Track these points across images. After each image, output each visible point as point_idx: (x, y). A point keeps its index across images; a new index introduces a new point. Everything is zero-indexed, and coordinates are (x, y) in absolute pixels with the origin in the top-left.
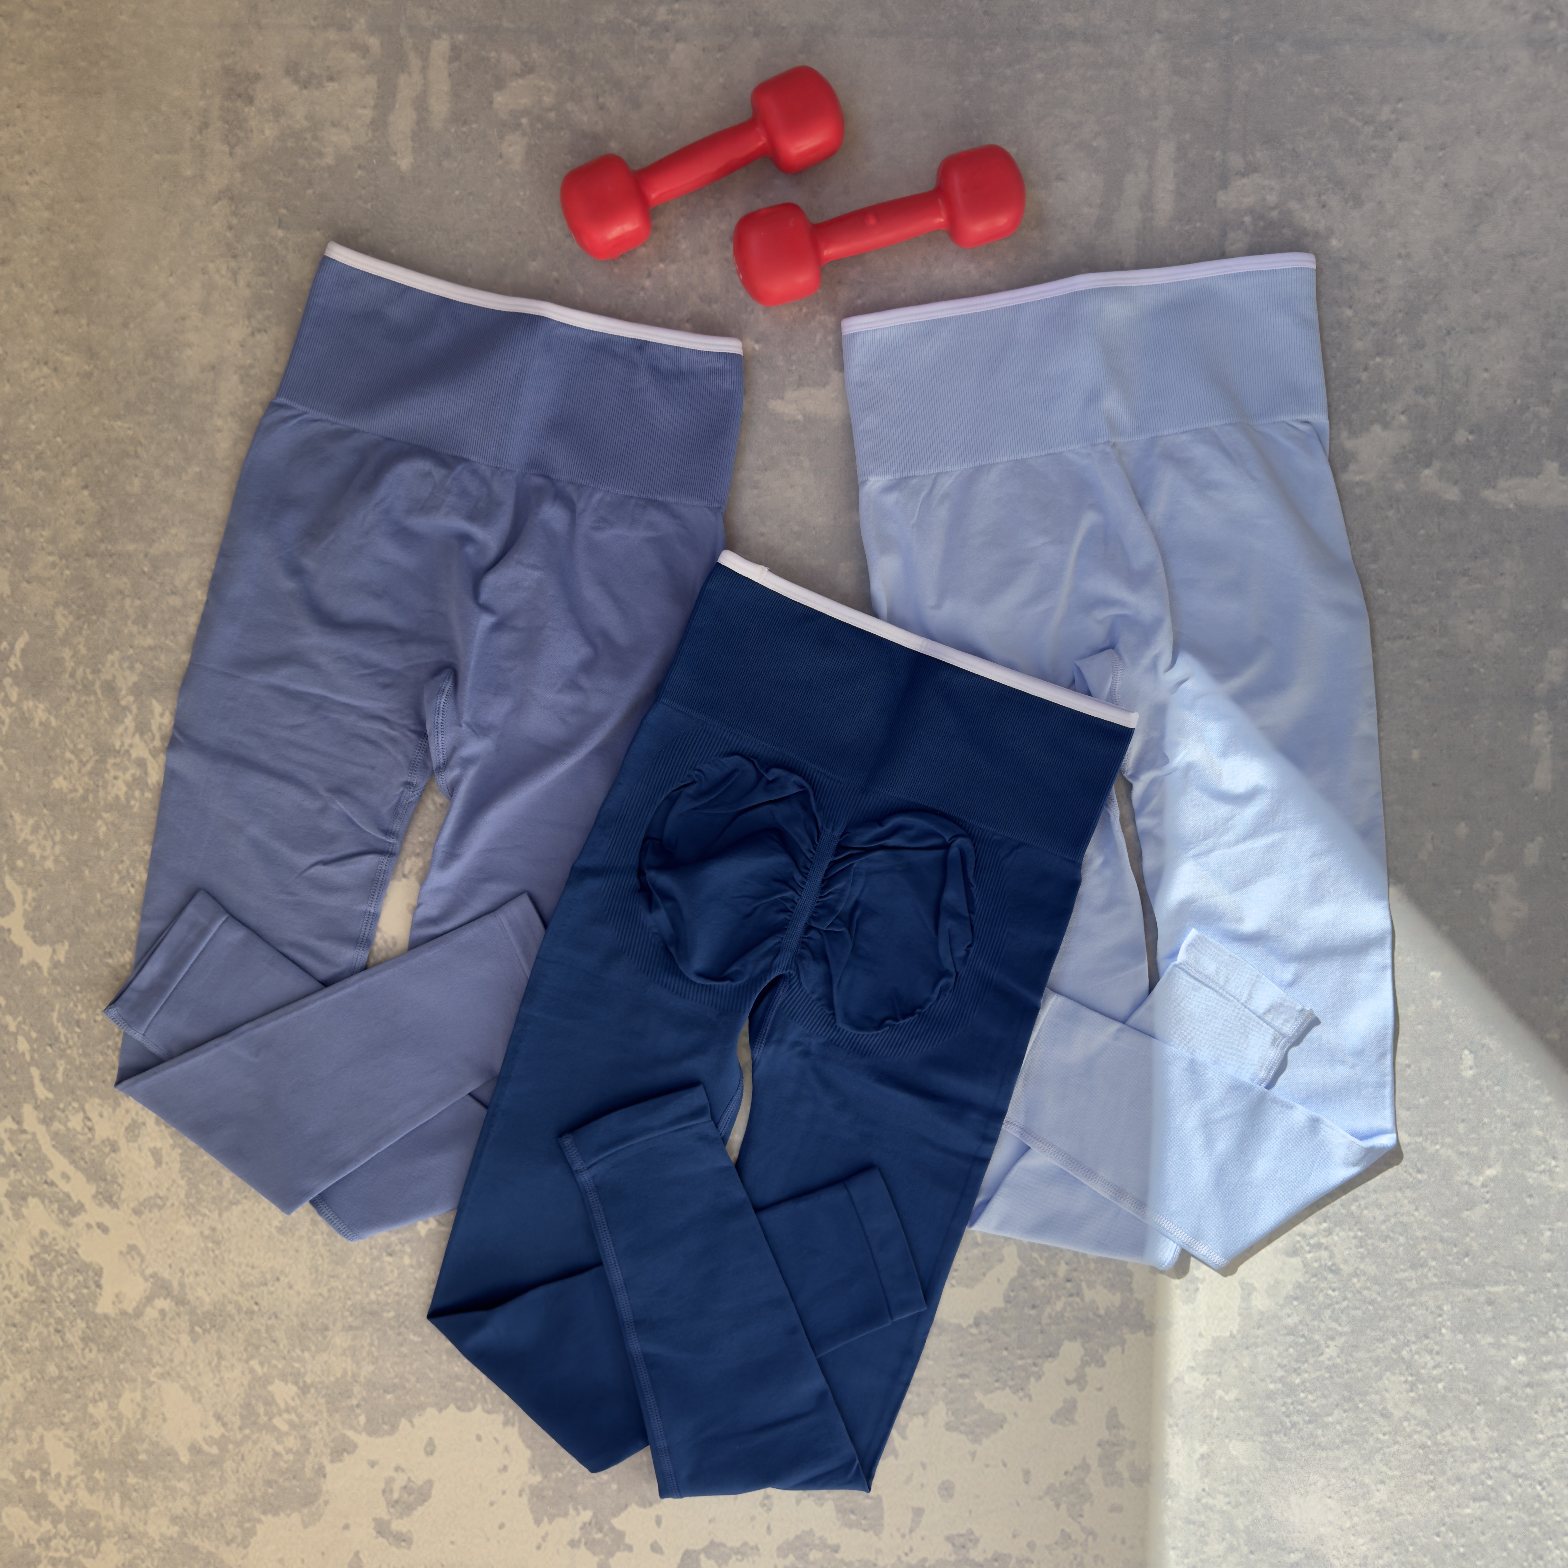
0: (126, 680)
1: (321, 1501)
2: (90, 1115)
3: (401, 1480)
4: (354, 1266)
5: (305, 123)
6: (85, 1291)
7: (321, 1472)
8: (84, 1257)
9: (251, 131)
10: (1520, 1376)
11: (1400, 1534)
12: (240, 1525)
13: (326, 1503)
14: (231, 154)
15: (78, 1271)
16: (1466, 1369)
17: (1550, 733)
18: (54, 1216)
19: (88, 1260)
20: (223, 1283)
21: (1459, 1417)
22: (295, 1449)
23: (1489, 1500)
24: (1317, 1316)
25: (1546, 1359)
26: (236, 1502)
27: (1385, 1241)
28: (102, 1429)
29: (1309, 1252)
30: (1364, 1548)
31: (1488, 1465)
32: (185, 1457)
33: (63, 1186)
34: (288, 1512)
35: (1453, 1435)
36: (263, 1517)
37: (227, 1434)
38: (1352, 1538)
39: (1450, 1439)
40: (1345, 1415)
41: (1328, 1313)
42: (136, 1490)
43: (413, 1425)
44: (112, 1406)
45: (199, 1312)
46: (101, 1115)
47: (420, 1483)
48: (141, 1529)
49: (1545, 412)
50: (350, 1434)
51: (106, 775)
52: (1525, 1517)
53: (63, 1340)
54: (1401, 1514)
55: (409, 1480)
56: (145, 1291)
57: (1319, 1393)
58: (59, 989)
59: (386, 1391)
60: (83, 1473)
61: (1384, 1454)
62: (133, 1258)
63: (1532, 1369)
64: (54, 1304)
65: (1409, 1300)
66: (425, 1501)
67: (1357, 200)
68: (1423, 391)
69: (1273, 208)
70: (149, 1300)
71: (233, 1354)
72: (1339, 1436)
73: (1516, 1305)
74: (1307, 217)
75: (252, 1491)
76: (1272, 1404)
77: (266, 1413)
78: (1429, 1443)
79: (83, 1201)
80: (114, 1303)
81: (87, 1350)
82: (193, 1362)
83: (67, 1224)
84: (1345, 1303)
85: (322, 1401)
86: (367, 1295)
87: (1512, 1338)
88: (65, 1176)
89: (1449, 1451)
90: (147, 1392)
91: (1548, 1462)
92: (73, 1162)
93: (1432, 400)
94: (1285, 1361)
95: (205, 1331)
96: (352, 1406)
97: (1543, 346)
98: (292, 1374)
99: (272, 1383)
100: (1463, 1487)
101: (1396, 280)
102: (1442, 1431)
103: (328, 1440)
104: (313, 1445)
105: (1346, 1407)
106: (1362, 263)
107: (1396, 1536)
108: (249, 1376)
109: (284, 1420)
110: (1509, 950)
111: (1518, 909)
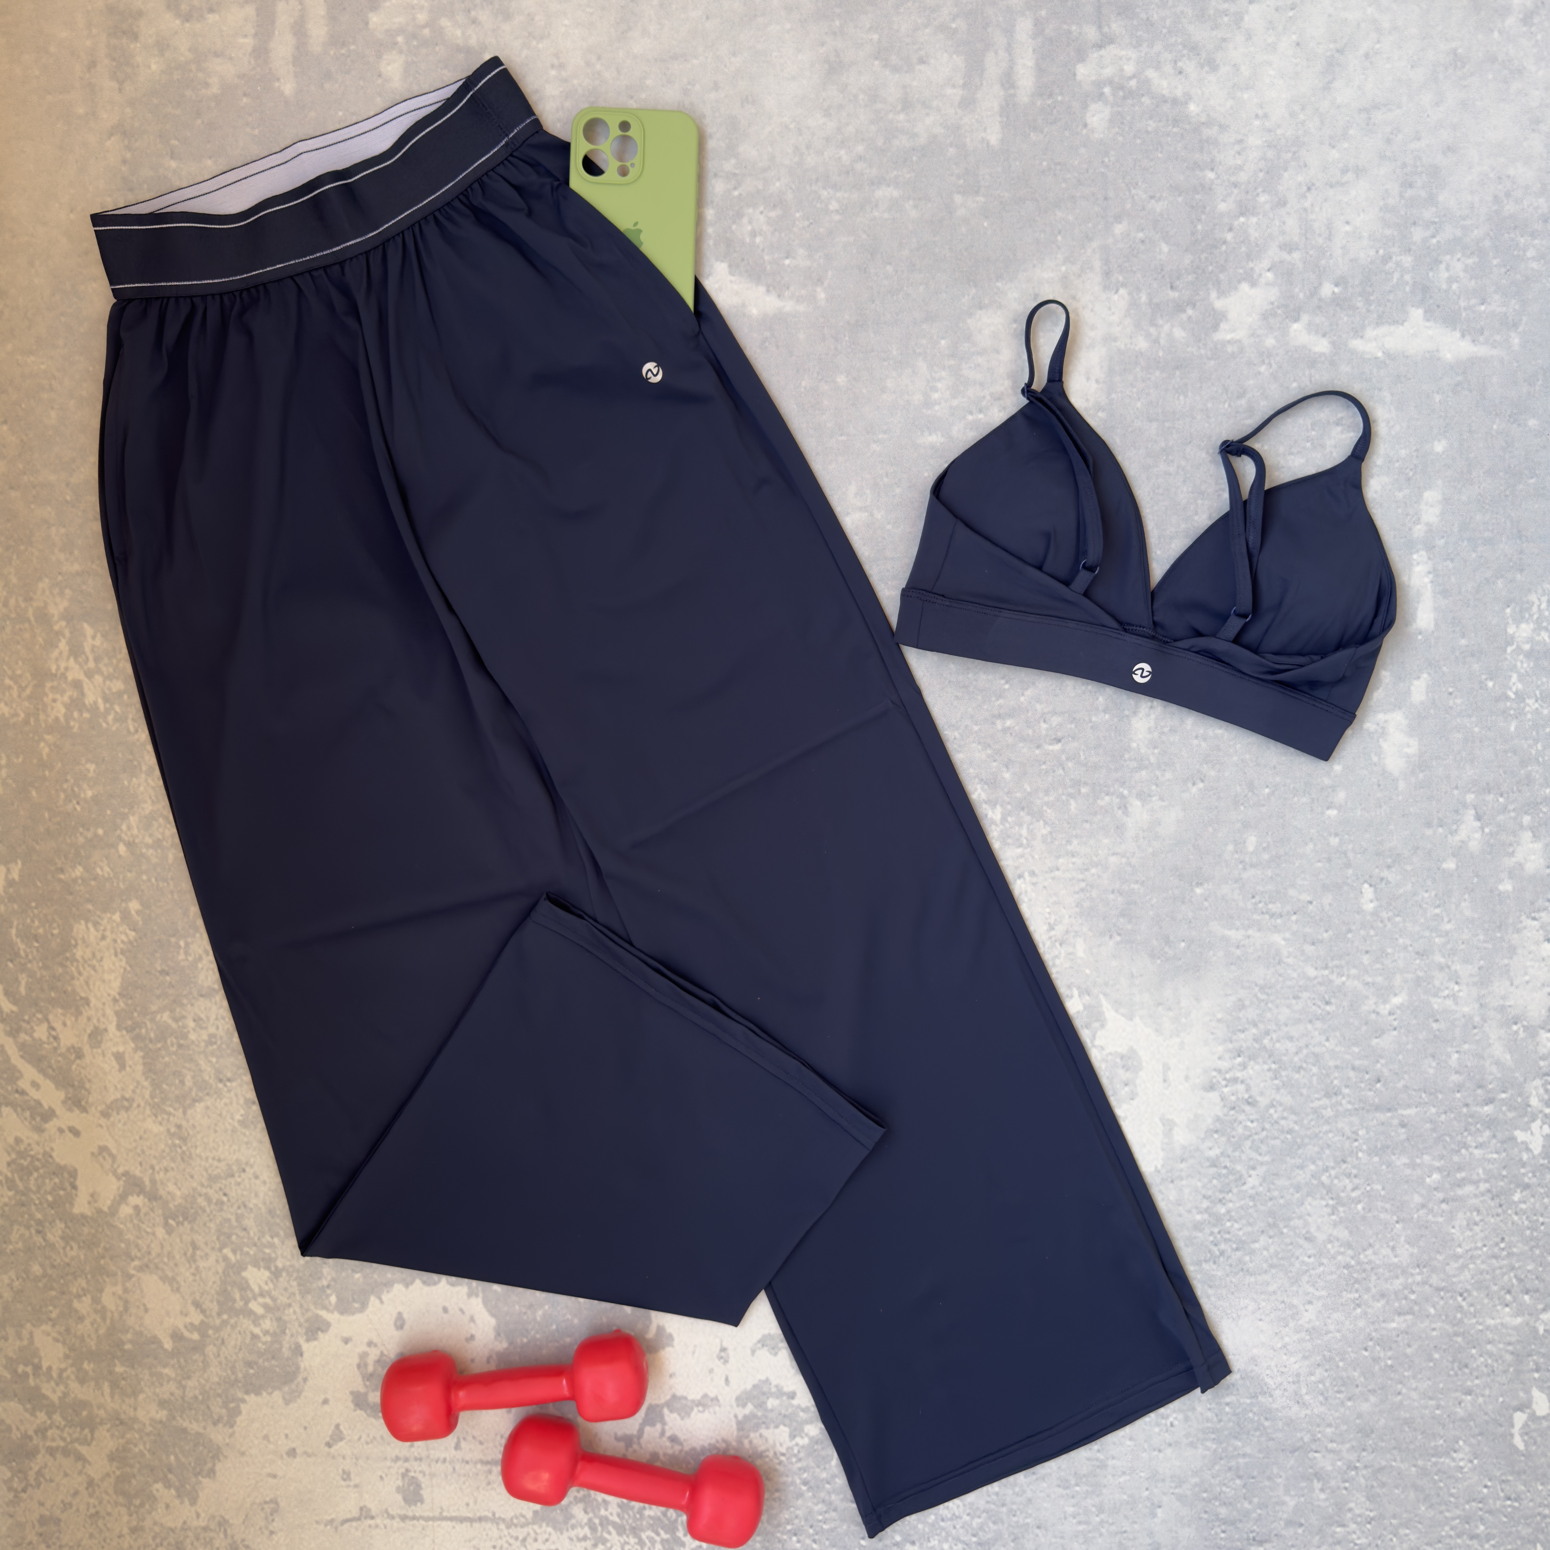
0: (57, 607)
1: (300, 1379)
2: (55, 1025)
3: (374, 1354)
5: (190, 55)
6: (62, 1193)
7: (298, 1351)
8: (58, 1160)
9: (138, 66)
10: (1435, 1193)
11: (1330, 1351)
12: (225, 1405)
13: (305, 1380)
14: (120, 90)
15: (54, 1173)
16: (1383, 1189)
17: (1429, 573)
18: (27, 1123)
19: (62, 1163)
20: (192, 1177)
21: (1380, 1236)
22: (271, 1331)
23: (1413, 1314)
24: (1238, 1147)
25: (1459, 1176)
26: (219, 1384)
27: (1298, 1072)
28: (87, 1322)
29: (1226, 1086)
30: (1296, 1366)
31: (1410, 1280)
32: (168, 1345)
33: (34, 1094)
34: (270, 1390)
35: (1375, 1253)
36: (246, 1397)
37: (206, 1320)
38: (1285, 1357)
39: (1373, 1257)
40: (1270, 1241)
41: (1248, 1143)
42: (124, 1379)
43: (382, 1302)
44: (96, 1300)
45: (171, 1205)
46: (65, 1024)
48: (132, 1414)
49: (1407, 260)
50: (323, 1313)
51: (45, 699)
52: (1449, 1329)
53: (45, 1240)
54: (1330, 1332)
55: (382, 1353)
56: (119, 1188)
57: (1244, 1222)
58: (16, 906)
60: (72, 1365)
61: (1310, 1276)
62: (104, 1158)
63: (1447, 1186)
64: (33, 1207)
65: (1326, 1128)
67: (1212, 65)
68: (1288, 247)
69: (1130, 78)
70: (123, 1197)
71: (206, 1244)
72: (1266, 1261)
73: (1428, 1126)
74: (1165, 83)
75: (233, 1373)
76: (1200, 1235)
77: (242, 1298)
78: (1353, 1263)
79: (53, 1107)
80: (89, 1203)
81: (68, 1248)
82: (169, 1253)
83: (40, 1130)
84: (1264, 1133)
85: (295, 1284)
87: (1426, 1158)
88: (35, 1085)
89: (1372, 1269)
90: (128, 1284)
91: (1467, 1275)
92: (42, 1071)
93: (1296, 255)
94: (1210, 1193)
95: (178, 1223)
96: (323, 1287)
97: (1401, 196)
98: (263, 1260)
99: (245, 1269)
100: (1387, 1302)
101: (1255, 141)
102: (1365, 1250)
103: (302, 1320)
104: (289, 1326)
105: (1271, 1233)
106: (1221, 126)
107: (1326, 1353)
108: (223, 1264)
109: (260, 1304)
110: (1402, 785)
111: (1408, 746)
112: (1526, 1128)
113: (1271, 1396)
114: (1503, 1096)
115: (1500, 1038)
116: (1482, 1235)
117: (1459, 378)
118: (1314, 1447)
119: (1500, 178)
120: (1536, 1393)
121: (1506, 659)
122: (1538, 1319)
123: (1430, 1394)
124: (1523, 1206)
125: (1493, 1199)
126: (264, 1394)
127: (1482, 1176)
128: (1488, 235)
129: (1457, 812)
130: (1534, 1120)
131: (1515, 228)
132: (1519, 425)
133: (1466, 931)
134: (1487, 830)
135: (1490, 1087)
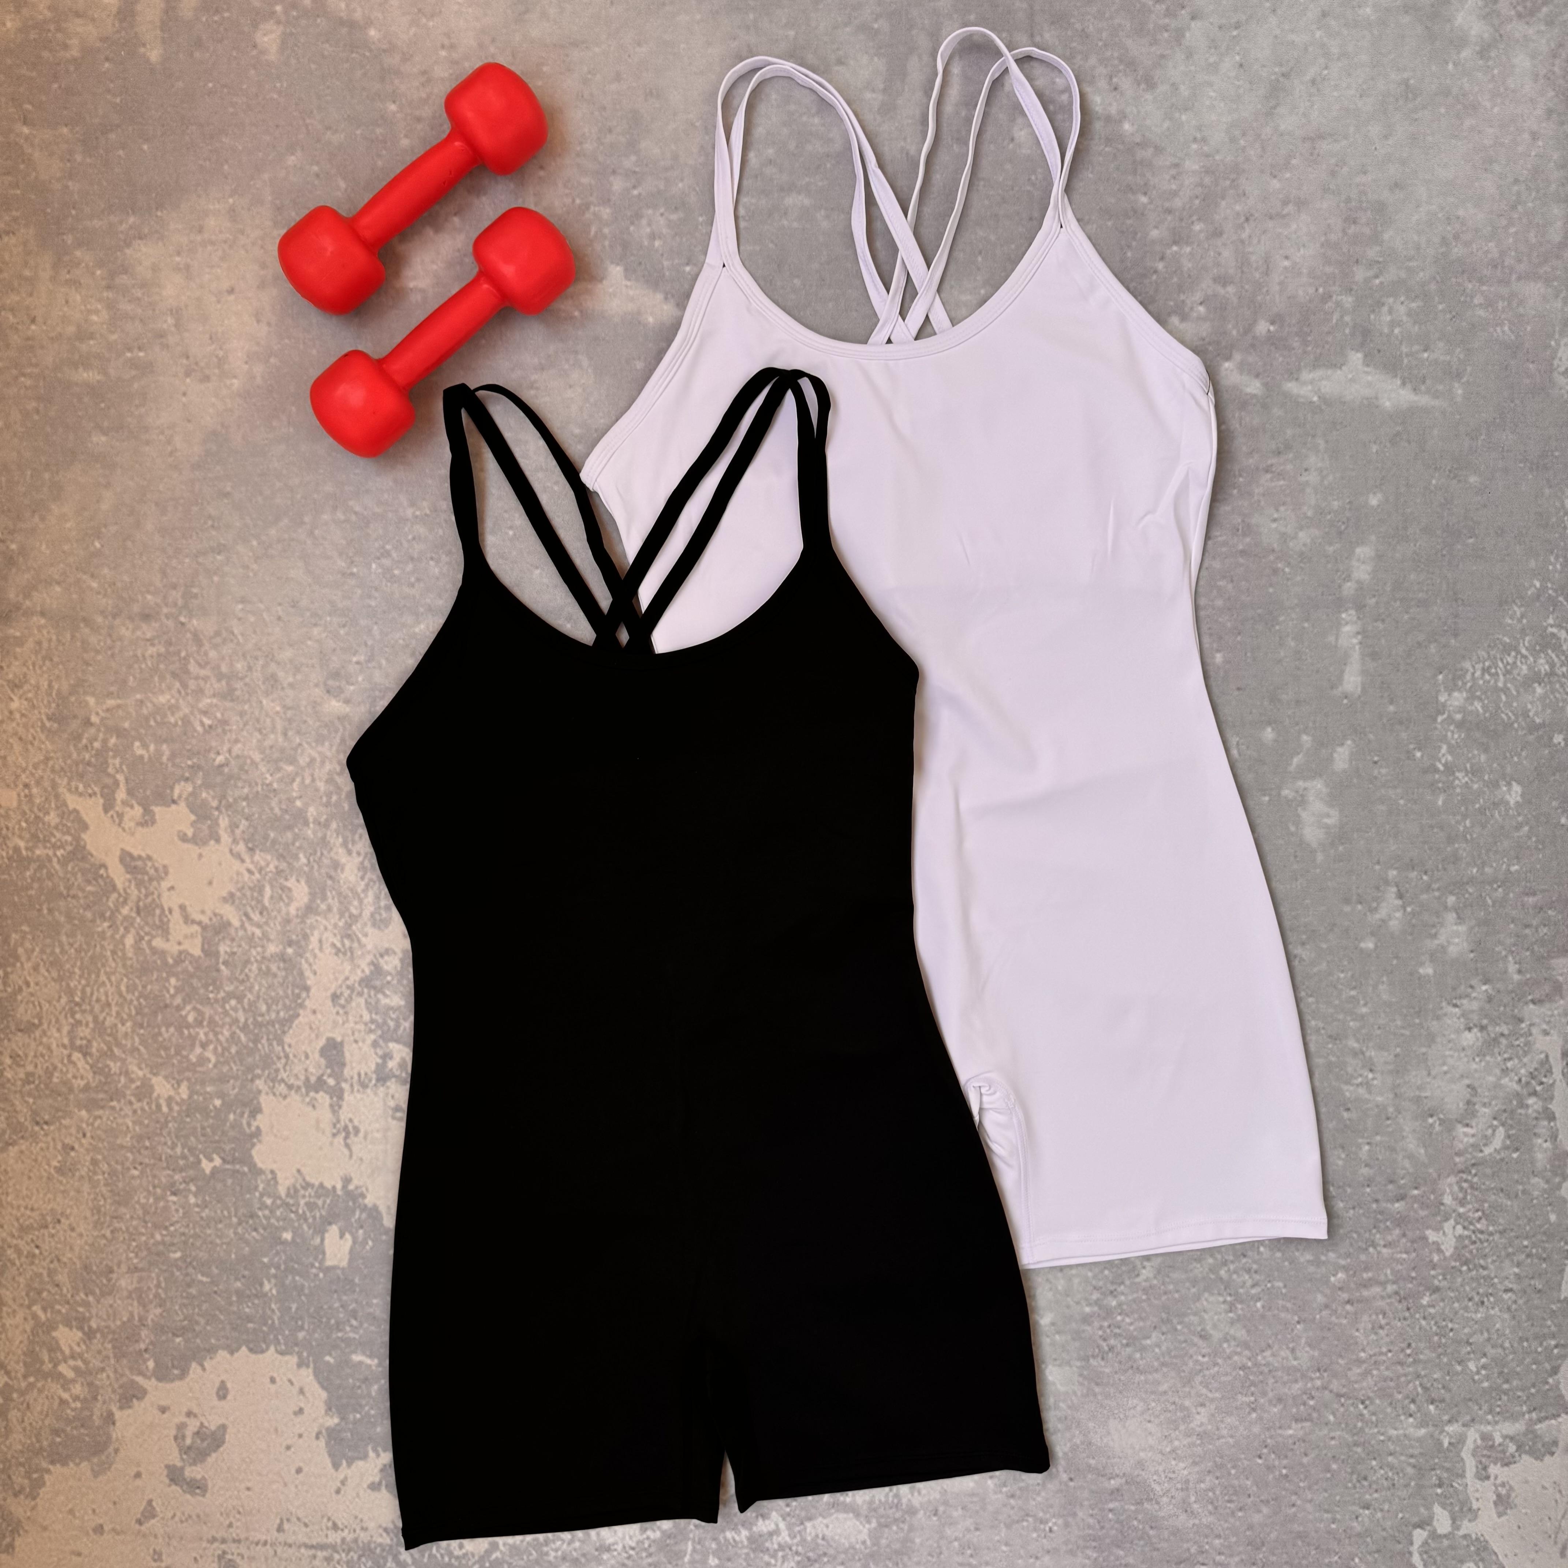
1: (111, 1450)
3: (193, 1426)
4: (137, 1206)
5: (49, 14)
7: (110, 1419)
10: (1340, 1293)
11: (1221, 1457)
12: (28, 1475)
13: (117, 1451)
16: (1285, 1286)
17: (1358, 633)
21: (1279, 1337)
22: (82, 1397)
23: (1312, 1421)
25: (1366, 1276)
26: (22, 1452)
30: (1186, 1472)
31: (1309, 1385)
34: (77, 1461)
35: (1273, 1355)
36: (51, 1467)
37: (10, 1383)
38: (1173, 1463)
39: (1271, 1359)
40: (1163, 1338)
43: (204, 1369)
47: (213, 1428)
49: (1348, 301)
50: (139, 1379)
52: (1349, 1438)
54: (1223, 1437)
55: (202, 1424)
57: (1136, 1316)
59: (175, 1335)
61: (1204, 1376)
63: (1352, 1285)
66: (219, 1447)
67: (1149, 83)
68: (1223, 280)
71: (14, 1300)
72: (1158, 1359)
75: (38, 1441)
76: (1088, 1328)
77: (51, 1360)
78: (1250, 1364)
85: (109, 1346)
86: (153, 1236)
87: (1332, 1255)
89: (1270, 1371)
91: (1370, 1381)
93: (1231, 289)
94: (1101, 1283)
96: (140, 1350)
97: (1344, 231)
98: (76, 1319)
99: (55, 1329)
100: (1285, 1407)
101: (1192, 165)
102: (1263, 1351)
103: (116, 1386)
104: (101, 1391)
105: (1164, 1329)
106: (1156, 147)
107: (1217, 1459)
108: (32, 1322)
109: (70, 1367)
110: (1320, 857)
111: (1328, 816)
112: (1438, 1228)
113: (1158, 1503)
114: (1416, 1192)
115: (1414, 1131)
116: (1387, 1339)
117: (1399, 428)
118: (1201, 1559)
119: (1448, 218)
120: (1437, 1509)
121: (1436, 728)
122: (1442, 1431)
123: (1326, 1507)
124: (1432, 1310)
125: (1400, 1301)
126: (71, 1465)
127: (1390, 1277)
128: (1435, 278)
129: (1377, 888)
130: (1447, 1219)
131: (1463, 272)
132: (1459, 481)
133: (1383, 1015)
134: (1409, 909)
135: (1402, 1182)
